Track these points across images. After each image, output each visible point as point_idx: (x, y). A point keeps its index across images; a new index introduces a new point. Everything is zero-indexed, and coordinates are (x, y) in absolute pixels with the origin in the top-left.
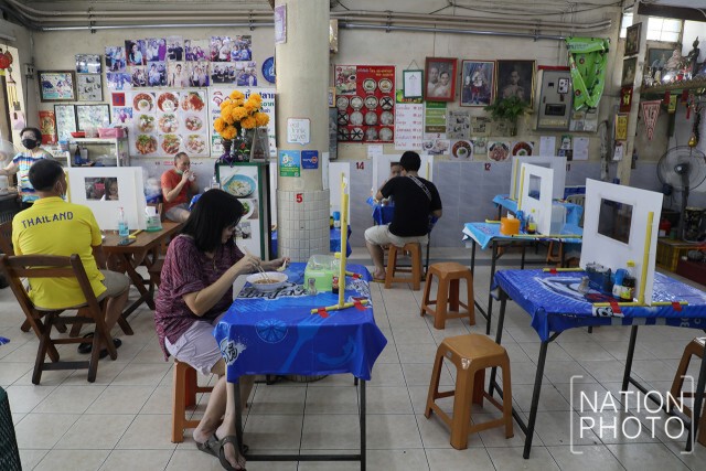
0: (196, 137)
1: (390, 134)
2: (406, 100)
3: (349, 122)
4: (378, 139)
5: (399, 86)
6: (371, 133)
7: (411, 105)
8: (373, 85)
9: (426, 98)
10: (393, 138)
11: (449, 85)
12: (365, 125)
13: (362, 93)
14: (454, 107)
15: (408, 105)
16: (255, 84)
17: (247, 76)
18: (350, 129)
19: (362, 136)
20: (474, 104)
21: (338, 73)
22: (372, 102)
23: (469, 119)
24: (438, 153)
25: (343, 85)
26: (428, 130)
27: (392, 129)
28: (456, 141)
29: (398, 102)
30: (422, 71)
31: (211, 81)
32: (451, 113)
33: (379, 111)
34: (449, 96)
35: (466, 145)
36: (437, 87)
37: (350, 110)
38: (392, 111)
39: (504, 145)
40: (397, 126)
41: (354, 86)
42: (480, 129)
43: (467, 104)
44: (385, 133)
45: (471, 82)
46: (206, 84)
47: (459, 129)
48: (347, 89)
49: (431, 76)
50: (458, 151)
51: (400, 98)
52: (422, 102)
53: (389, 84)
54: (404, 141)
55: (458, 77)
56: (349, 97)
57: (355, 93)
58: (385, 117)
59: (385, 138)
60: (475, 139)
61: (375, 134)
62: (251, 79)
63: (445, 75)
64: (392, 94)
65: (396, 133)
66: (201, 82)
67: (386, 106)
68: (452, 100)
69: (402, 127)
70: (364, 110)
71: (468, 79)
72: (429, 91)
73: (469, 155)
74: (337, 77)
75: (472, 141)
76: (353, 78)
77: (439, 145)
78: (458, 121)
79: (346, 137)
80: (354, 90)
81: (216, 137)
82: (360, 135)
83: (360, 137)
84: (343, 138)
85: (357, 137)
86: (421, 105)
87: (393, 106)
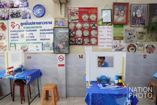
0: (3, 43)
1: (96, 41)
2: (104, 24)
3: (75, 35)
4: (90, 43)
5: (99, 18)
6: (86, 40)
7: (106, 27)
8: (87, 17)
9: (113, 23)
10: (97, 43)
11: (125, 16)
12: (83, 37)
13: (81, 21)
14: (127, 27)
16: (30, 18)
17: (26, 14)
18: (75, 39)
19: (82, 42)
20: (137, 25)
21: (69, 11)
22: (86, 25)
23: (135, 33)
24: (120, 50)
25: (72, 17)
26: (115, 38)
27: (97, 38)
28: (129, 44)
29: (99, 25)
30: (111, 10)
31: (10, 17)
32: (126, 30)
33: (90, 30)
34: (125, 22)
35: (134, 46)
36: (119, 17)
37: (76, 29)
38: (96, 29)
39: (153, 46)
40: (99, 37)
41: (77, 18)
42: (141, 38)
43: (134, 26)
44: (93, 41)
45: (136, 15)
46: (8, 19)
47: (130, 38)
48: (74, 19)
49: (116, 12)
50: (130, 49)
51: (100, 23)
52: (111, 25)
53: (95, 16)
54: (103, 44)
55: (129, 13)
56: (75, 23)
57: (78, 21)
58: (93, 33)
59: (93, 43)
60: (138, 43)
61: (88, 41)
62: (28, 16)
63: (122, 12)
64: (96, 21)
65: (99, 40)
66: (6, 18)
67: (94, 27)
68: (126, 24)
69: (101, 37)
70: (83, 29)
71: (134, 13)
72: (115, 20)
73: (135, 51)
74: (69, 13)
75: (137, 44)
76: (77, 14)
77: (120, 46)
78: (130, 34)
79: (74, 43)
80: (77, 20)
81: (12, 43)
82: (81, 42)
83: (81, 43)
84: (72, 43)
85: (79, 42)
86: (111, 26)
87: (97, 27)
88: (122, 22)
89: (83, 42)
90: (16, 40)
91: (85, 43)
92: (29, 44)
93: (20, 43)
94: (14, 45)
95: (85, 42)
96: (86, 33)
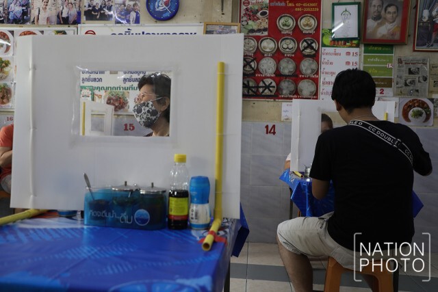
1: (313, 88)
2: (337, 42)
3: (257, 71)
5: (325, 24)
6: (286, 86)
7: (342, 50)
8: (291, 22)
9: (364, 40)
12: (279, 76)
13: (275, 33)
14: (406, 52)
15: (339, 50)
16: (137, 21)
17: (128, 12)
18: (258, 80)
19: (274, 90)
20: (435, 48)
21: (244, 7)
22: (288, 45)
23: (427, 68)
25: (250, 22)
27: (316, 81)
28: (407, 100)
29: (324, 45)
30: (359, 4)
31: (83, 18)
32: (400, 61)
33: (298, 57)
34: (397, 37)
35: (423, 105)
36: (380, 25)
37: (259, 55)
38: (316, 57)
40: (323, 78)
41: (265, 24)
43: (424, 48)
44: (306, 87)
45: (431, 17)
46: (77, 22)
47: (413, 82)
48: (255, 28)
49: (372, 10)
50: (411, 113)
51: (327, 40)
52: (357, 46)
53: (313, 22)
55: (411, 12)
56: (258, 39)
57: (266, 33)
58: (306, 66)
59: (306, 92)
60: (435, 96)
61: (292, 87)
62: (133, 15)
63: (392, 9)
64: (316, 35)
65: (322, 87)
66: (71, 19)
67: (308, 51)
68: (401, 42)
69: (329, 78)
70: (278, 55)
71: (426, 13)
72: (369, 31)
73: (427, 118)
74: (243, 12)
75: (432, 100)
76: (264, 14)
78: (410, 72)
79: (252, 91)
80: (265, 30)
81: (84, 88)
82: (271, 89)
83: (271, 91)
84: (248, 92)
85: (267, 91)
86: (357, 50)
87: (317, 51)
88: (390, 38)
89: (279, 90)
90: (95, 80)
91: (284, 92)
92: (130, 91)
93: (107, 88)
94: (90, 92)
95: (282, 90)
96: (287, 67)
